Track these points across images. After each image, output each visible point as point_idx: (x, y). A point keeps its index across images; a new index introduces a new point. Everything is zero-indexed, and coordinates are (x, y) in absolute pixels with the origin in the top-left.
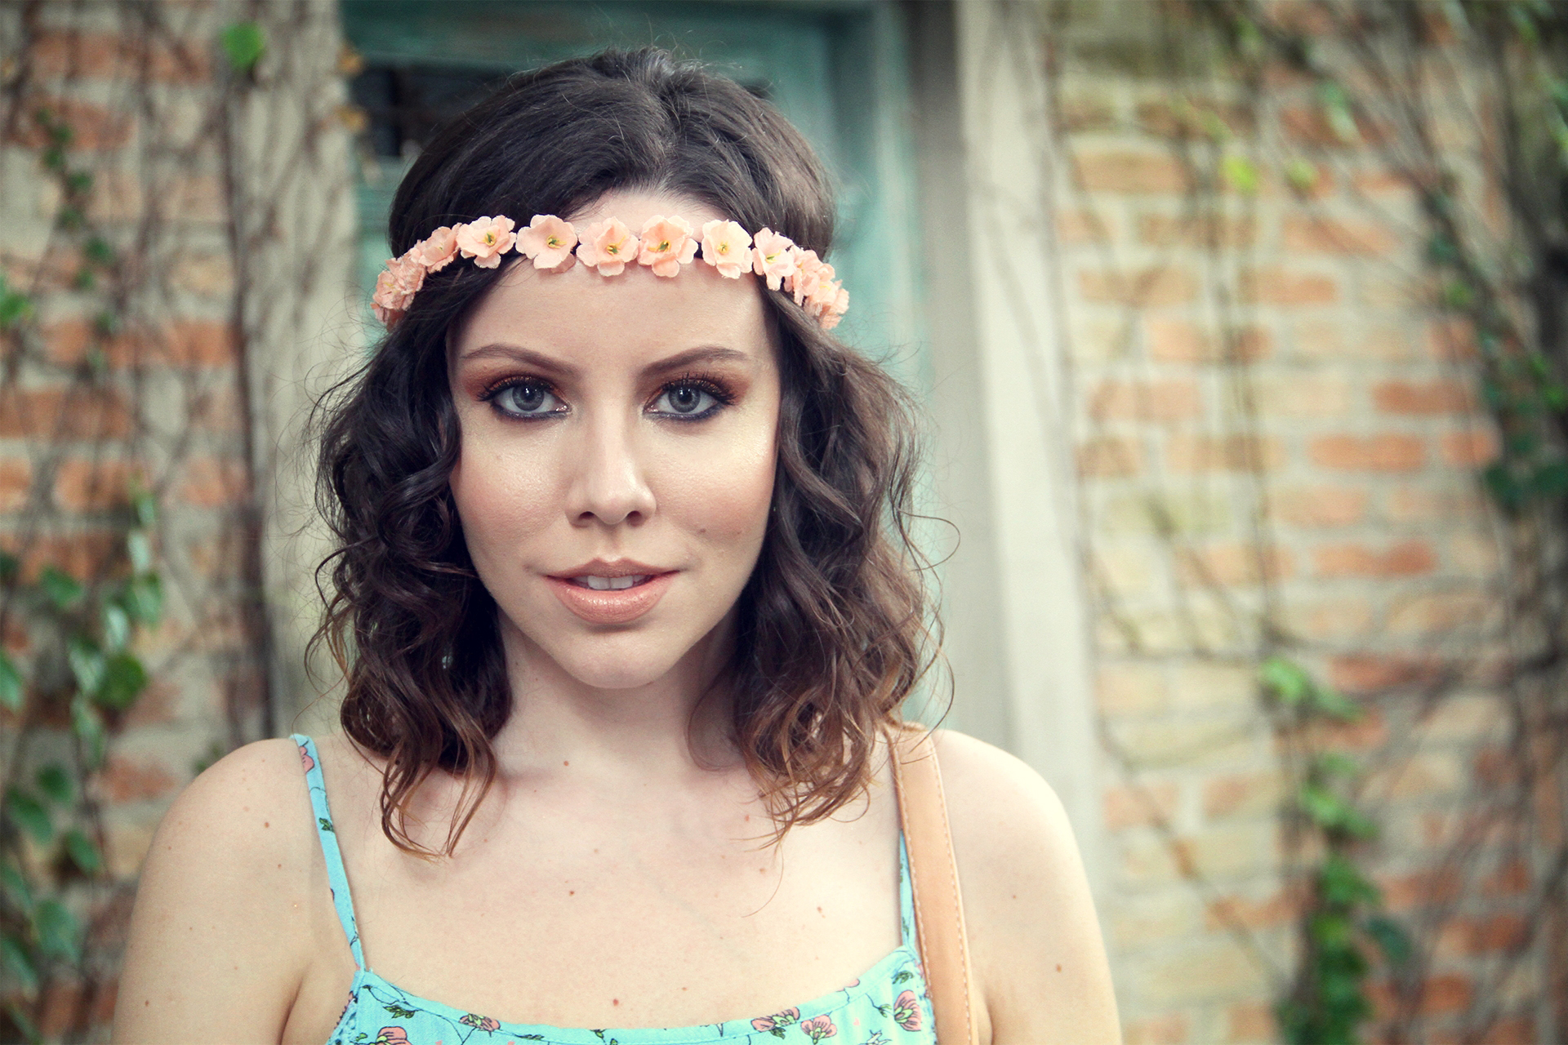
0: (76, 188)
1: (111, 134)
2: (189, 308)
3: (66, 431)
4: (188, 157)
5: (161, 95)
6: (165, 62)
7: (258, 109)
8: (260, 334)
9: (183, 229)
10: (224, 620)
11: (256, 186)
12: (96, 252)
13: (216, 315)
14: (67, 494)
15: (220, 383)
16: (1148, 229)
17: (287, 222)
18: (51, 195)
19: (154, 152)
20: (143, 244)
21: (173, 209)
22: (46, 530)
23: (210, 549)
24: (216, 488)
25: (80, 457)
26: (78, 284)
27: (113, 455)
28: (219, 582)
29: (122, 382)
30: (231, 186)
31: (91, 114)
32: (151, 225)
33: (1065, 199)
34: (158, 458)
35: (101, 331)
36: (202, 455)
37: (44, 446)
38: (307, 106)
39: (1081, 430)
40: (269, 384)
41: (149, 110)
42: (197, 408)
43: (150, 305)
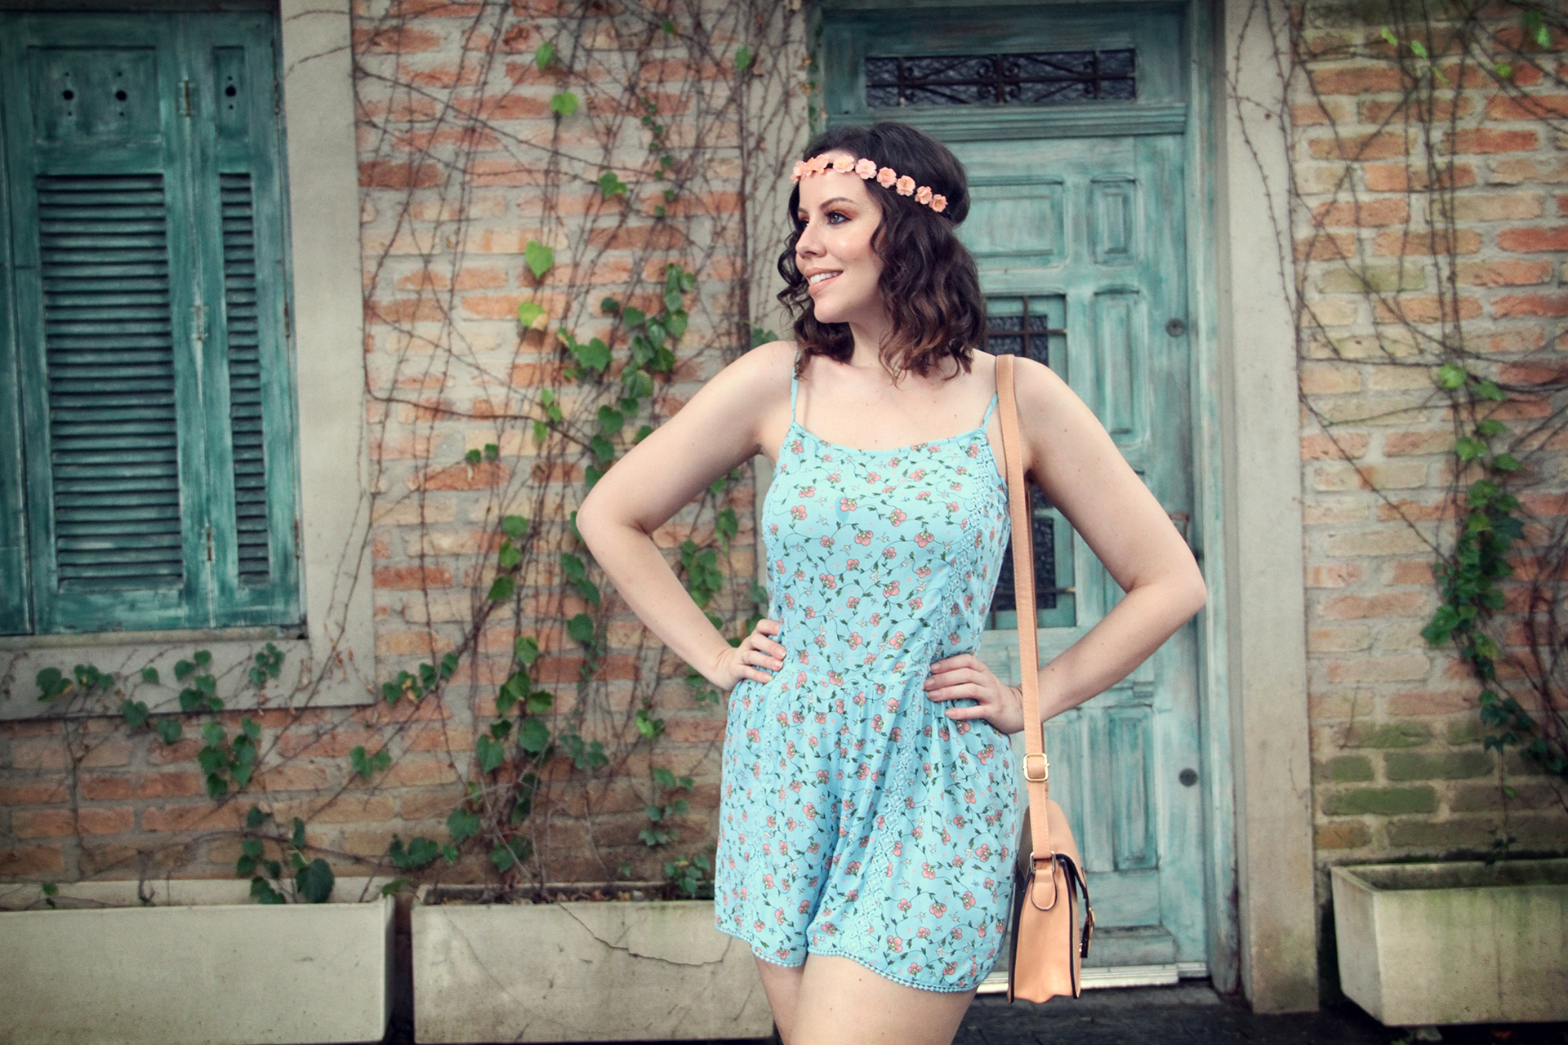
0: (659, 134)
1: (679, 106)
2: (717, 186)
3: (649, 245)
4: (720, 114)
5: (707, 86)
6: (709, 69)
7: (757, 87)
8: (752, 196)
9: (716, 148)
10: (729, 334)
11: (753, 127)
12: (668, 162)
13: (732, 189)
14: (649, 274)
15: (732, 223)
16: (1372, 112)
17: (769, 144)
18: (647, 136)
19: (700, 114)
20: (692, 157)
21: (710, 140)
22: (638, 291)
23: (723, 300)
24: (727, 272)
25: (657, 258)
26: (659, 177)
27: (674, 256)
28: (727, 315)
29: (680, 223)
30: (741, 127)
31: (668, 97)
32: (699, 146)
33: (1302, 97)
34: (697, 257)
35: (671, 199)
36: (720, 256)
37: (639, 253)
38: (785, 85)
39: (1304, 232)
40: (756, 221)
41: (700, 93)
42: (718, 234)
43: (696, 186)
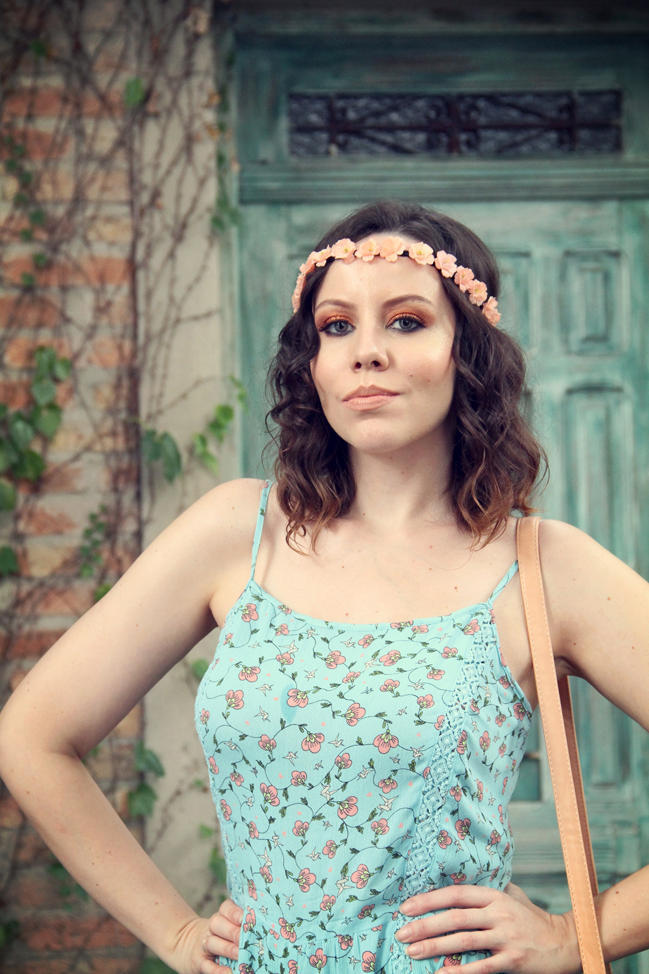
0: (27, 182)
1: (54, 148)
2: (100, 250)
3: (13, 322)
4: (105, 161)
5: (89, 126)
6: (92, 104)
7: (152, 130)
8: (145, 264)
9: (99, 203)
10: (114, 434)
11: (147, 177)
12: (39, 219)
13: (119, 254)
14: (13, 358)
15: (119, 296)
17: (167, 199)
18: (12, 186)
19: (81, 159)
20: (70, 214)
21: (93, 192)
23: (107, 392)
24: (113, 358)
25: (24, 337)
26: (27, 237)
27: (45, 336)
28: (111, 411)
29: (53, 294)
30: (132, 180)
31: (39, 137)
32: (78, 200)
34: (74, 339)
35: (42, 264)
36: (104, 337)
38: (188, 127)
40: (149, 295)
41: (80, 133)
42: (102, 309)
43: (74, 250)
